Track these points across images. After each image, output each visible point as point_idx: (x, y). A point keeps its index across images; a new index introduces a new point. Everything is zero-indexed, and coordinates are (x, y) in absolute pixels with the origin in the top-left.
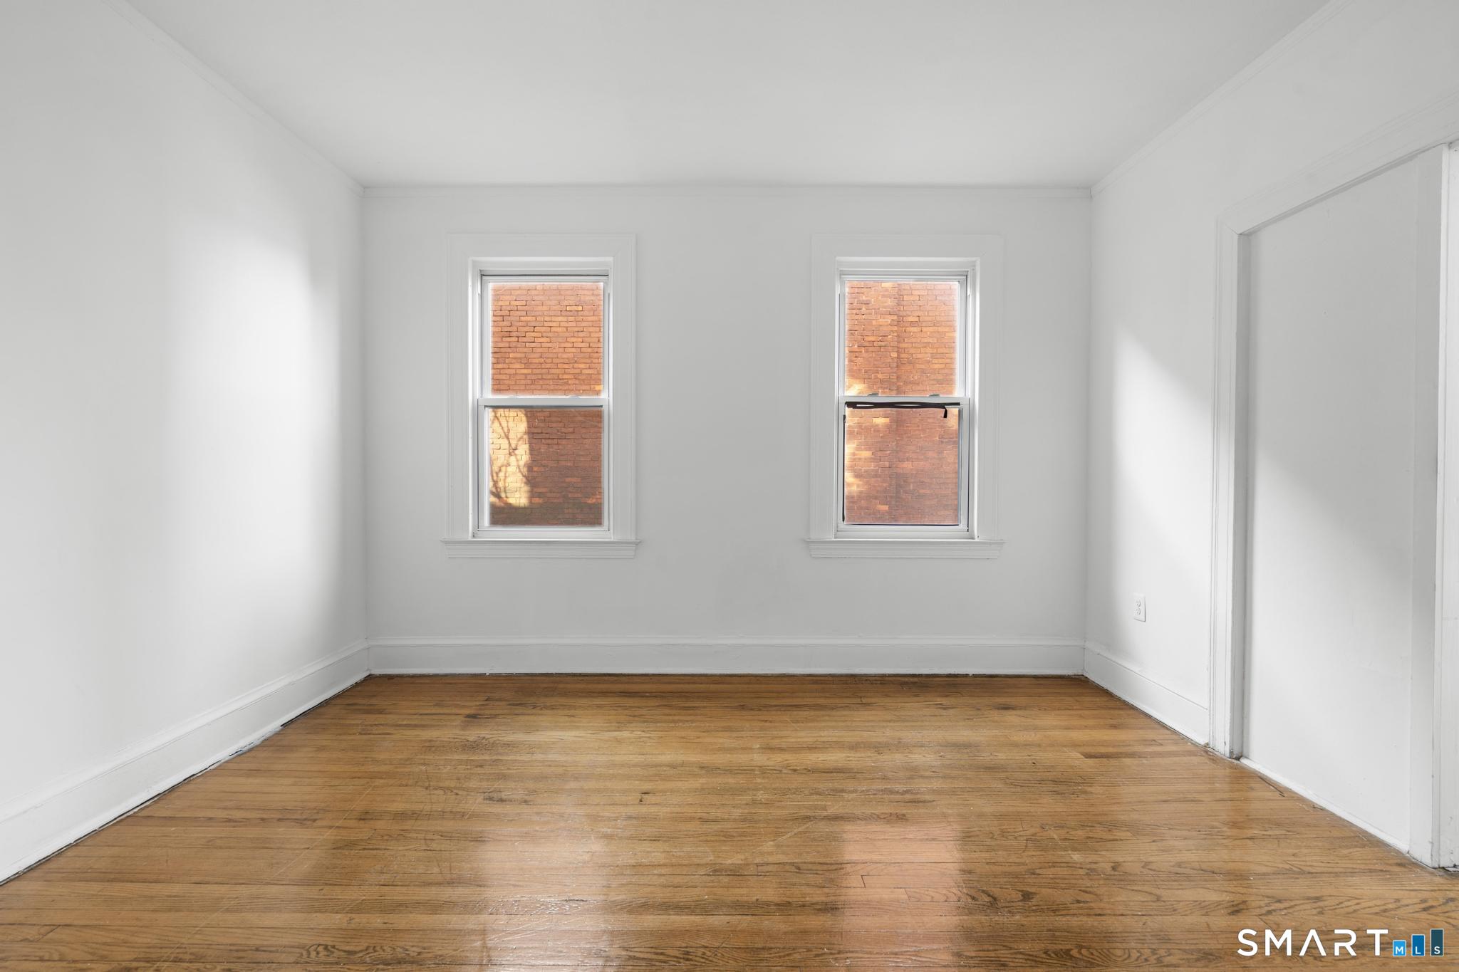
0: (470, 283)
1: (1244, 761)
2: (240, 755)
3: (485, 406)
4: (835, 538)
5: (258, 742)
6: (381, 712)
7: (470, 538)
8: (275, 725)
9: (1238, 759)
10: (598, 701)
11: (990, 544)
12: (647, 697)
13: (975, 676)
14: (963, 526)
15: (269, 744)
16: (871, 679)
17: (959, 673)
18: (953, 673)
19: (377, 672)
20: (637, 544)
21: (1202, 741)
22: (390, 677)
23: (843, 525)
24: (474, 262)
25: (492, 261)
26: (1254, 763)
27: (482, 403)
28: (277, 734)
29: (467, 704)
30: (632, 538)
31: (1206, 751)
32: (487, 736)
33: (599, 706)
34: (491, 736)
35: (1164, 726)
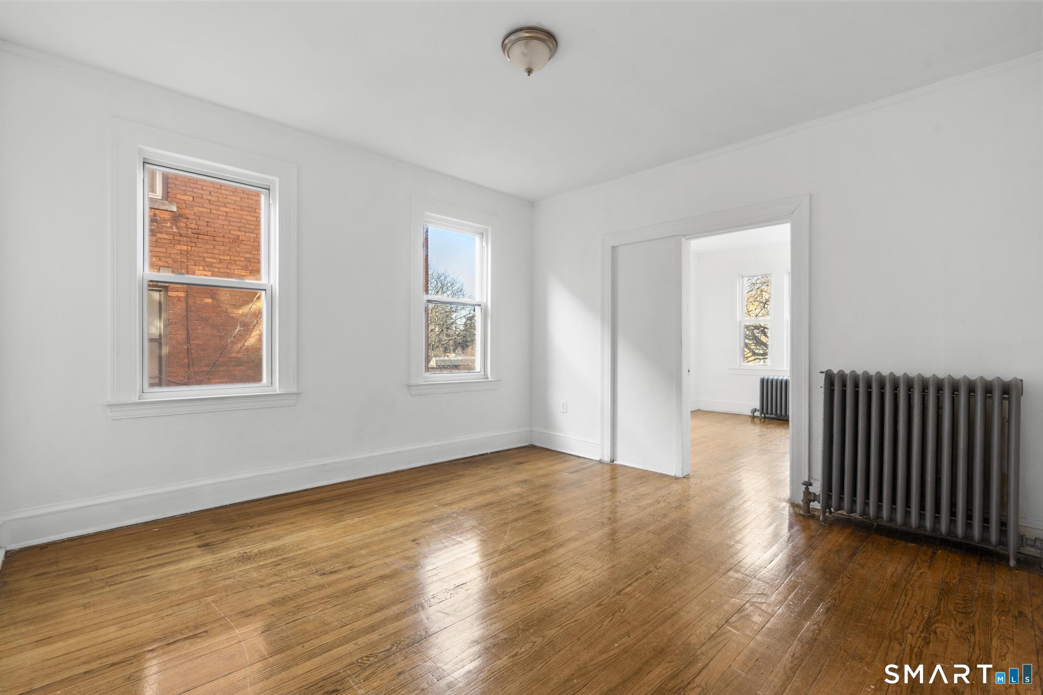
1: (615, 462)
9: (613, 462)
13: (491, 453)
21: (598, 459)
26: (619, 461)
31: (600, 462)
32: (247, 551)
34: (251, 549)
35: (579, 457)
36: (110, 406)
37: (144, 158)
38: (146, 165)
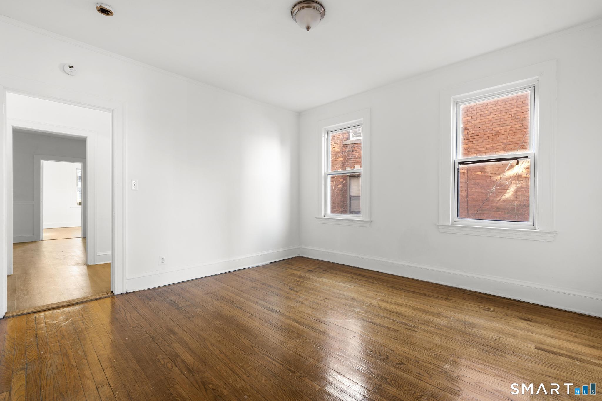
0: (323, 136)
2: (257, 267)
3: (328, 175)
4: (452, 224)
5: (262, 265)
6: (291, 265)
7: (323, 217)
8: (268, 262)
10: (347, 275)
11: (546, 233)
12: (365, 277)
13: (533, 304)
14: (530, 222)
15: (264, 266)
16: (466, 291)
17: (524, 301)
18: (520, 300)
19: (301, 255)
20: (371, 222)
22: (303, 257)
23: (457, 219)
24: (325, 129)
25: (330, 127)
27: (327, 174)
28: (268, 264)
29: (311, 267)
30: (369, 220)
33: (346, 276)
36: (317, 218)
37: (327, 131)
38: (328, 133)
